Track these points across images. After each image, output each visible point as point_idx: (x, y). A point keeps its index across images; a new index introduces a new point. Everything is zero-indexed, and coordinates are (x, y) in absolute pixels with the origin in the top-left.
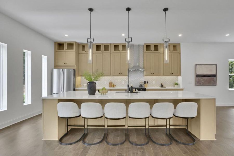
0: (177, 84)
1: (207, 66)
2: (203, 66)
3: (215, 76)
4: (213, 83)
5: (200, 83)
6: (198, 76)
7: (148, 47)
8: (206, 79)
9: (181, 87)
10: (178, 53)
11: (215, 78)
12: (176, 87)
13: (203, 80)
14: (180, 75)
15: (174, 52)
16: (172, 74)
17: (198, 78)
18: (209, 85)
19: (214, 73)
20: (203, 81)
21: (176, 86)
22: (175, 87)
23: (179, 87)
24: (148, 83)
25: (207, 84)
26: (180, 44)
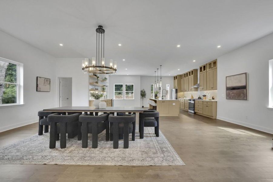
1: (236, 76)
2: (232, 77)
3: (244, 87)
4: (243, 97)
5: (230, 96)
6: (228, 89)
8: (235, 92)
11: (245, 90)
13: (232, 93)
14: (217, 89)
15: (213, 68)
16: (212, 89)
17: (228, 91)
18: (239, 99)
19: (243, 84)
20: (232, 95)
25: (237, 98)
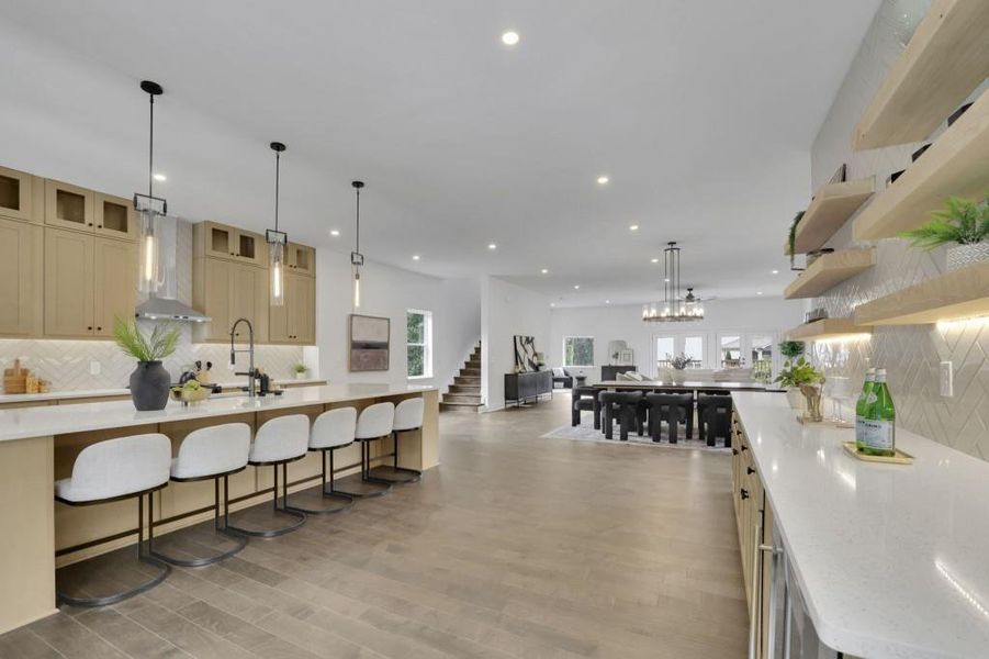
0: (301, 370)
1: (374, 321)
2: (365, 319)
3: (385, 346)
4: (384, 365)
5: (358, 363)
6: (356, 346)
7: (220, 234)
8: (371, 354)
9: (316, 377)
10: (309, 276)
11: (386, 351)
12: (300, 378)
13: (366, 357)
14: (312, 342)
15: (298, 269)
16: (292, 339)
17: (355, 351)
18: (376, 369)
19: (381, 339)
20: (364, 360)
21: (299, 375)
22: (295, 378)
23: (308, 377)
24: (212, 368)
25: (373, 368)
26: (314, 250)
